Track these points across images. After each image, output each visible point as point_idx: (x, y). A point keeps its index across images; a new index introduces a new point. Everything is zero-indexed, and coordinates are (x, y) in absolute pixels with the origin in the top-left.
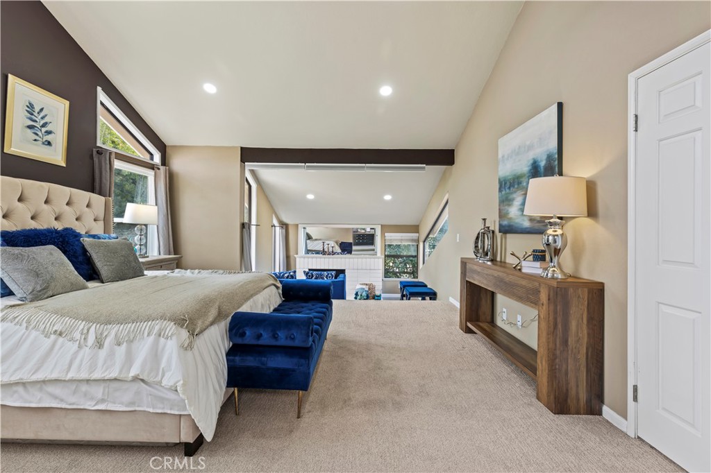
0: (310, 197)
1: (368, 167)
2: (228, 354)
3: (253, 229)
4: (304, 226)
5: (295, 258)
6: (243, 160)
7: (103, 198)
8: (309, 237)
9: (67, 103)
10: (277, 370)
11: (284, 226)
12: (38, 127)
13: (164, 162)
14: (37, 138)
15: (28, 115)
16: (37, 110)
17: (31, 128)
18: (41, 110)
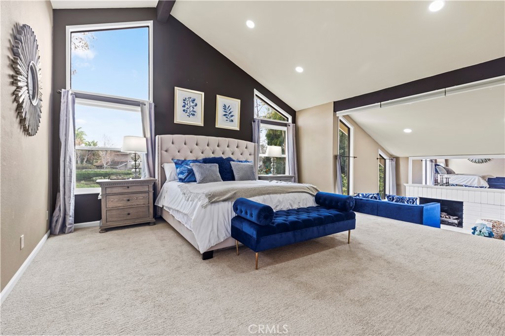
0: (408, 131)
1: (447, 91)
3: (351, 161)
5: (405, 187)
6: (335, 111)
7: (254, 144)
9: (239, 101)
12: (228, 114)
13: (294, 121)
14: (227, 119)
15: (224, 110)
16: (227, 107)
17: (225, 115)
18: (229, 106)
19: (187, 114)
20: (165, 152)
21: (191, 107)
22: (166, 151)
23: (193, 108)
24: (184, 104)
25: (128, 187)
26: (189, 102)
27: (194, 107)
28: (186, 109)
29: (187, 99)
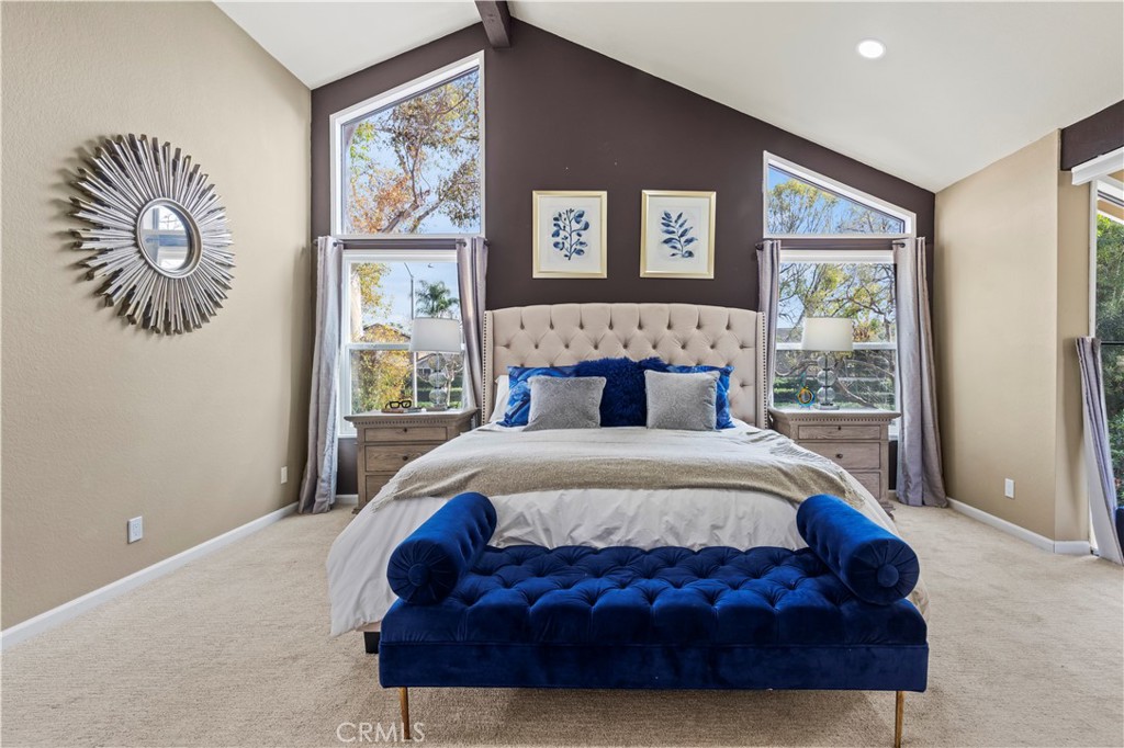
6: (1066, 164)
7: (755, 314)
9: (713, 195)
12: (676, 236)
13: (927, 228)
14: (675, 251)
15: (665, 228)
16: (674, 218)
17: (666, 242)
18: (680, 216)
19: (564, 252)
20: (505, 349)
21: (574, 234)
22: (508, 346)
23: (579, 235)
24: (556, 228)
25: (406, 430)
26: (567, 222)
27: (582, 232)
28: (561, 241)
29: (564, 216)
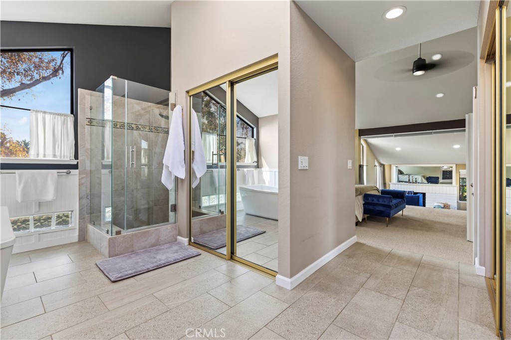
0: (398, 149)
1: (434, 132)
2: (364, 204)
3: (365, 168)
4: (396, 165)
5: (389, 185)
6: (360, 135)
8: (400, 172)
10: (379, 210)
11: (382, 166)
